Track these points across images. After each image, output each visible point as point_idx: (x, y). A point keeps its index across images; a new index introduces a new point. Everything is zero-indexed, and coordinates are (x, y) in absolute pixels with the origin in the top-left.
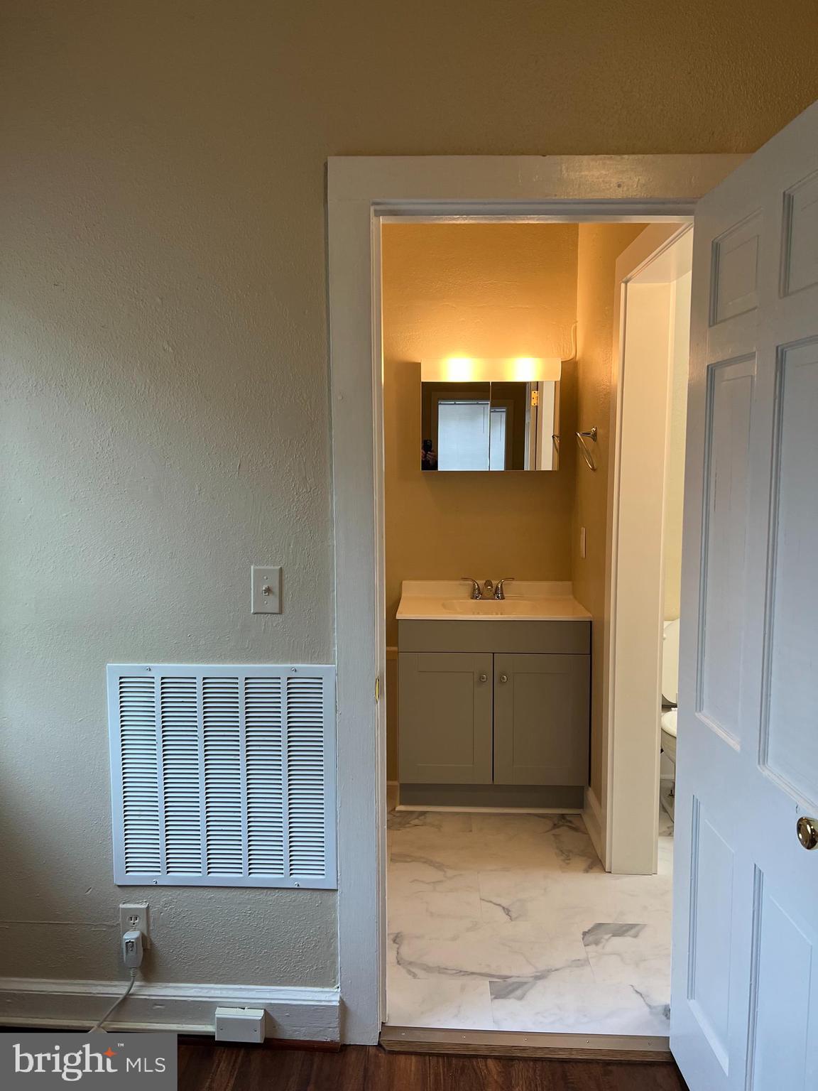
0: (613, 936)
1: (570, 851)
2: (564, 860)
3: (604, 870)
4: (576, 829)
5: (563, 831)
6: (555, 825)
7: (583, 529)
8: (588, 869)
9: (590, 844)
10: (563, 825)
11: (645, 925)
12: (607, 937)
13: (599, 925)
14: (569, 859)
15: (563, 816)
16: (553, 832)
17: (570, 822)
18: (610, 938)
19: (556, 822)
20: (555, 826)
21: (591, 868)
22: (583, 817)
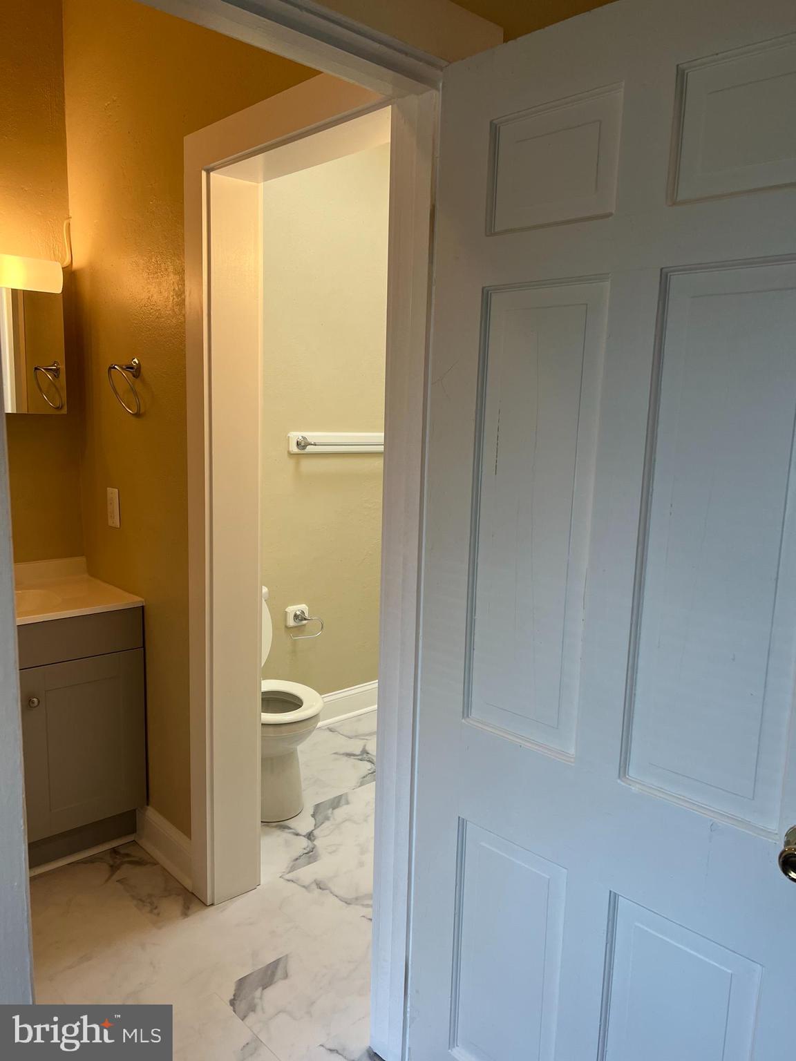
0: (263, 989)
1: (150, 896)
2: (151, 912)
3: (205, 905)
4: (139, 863)
5: (126, 871)
6: (111, 866)
7: (113, 493)
8: (186, 912)
9: (167, 876)
10: (122, 863)
11: (287, 955)
12: (258, 993)
13: (241, 983)
14: (156, 908)
15: (114, 851)
16: (116, 877)
17: (128, 855)
18: (262, 994)
19: (111, 863)
20: (114, 868)
21: (188, 908)
22: (139, 842)
